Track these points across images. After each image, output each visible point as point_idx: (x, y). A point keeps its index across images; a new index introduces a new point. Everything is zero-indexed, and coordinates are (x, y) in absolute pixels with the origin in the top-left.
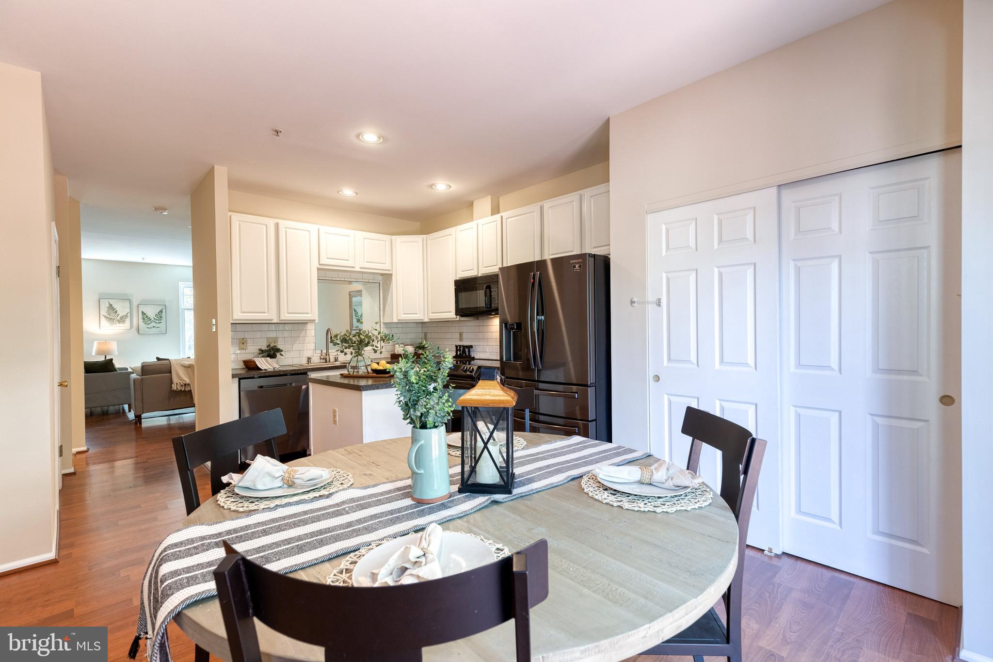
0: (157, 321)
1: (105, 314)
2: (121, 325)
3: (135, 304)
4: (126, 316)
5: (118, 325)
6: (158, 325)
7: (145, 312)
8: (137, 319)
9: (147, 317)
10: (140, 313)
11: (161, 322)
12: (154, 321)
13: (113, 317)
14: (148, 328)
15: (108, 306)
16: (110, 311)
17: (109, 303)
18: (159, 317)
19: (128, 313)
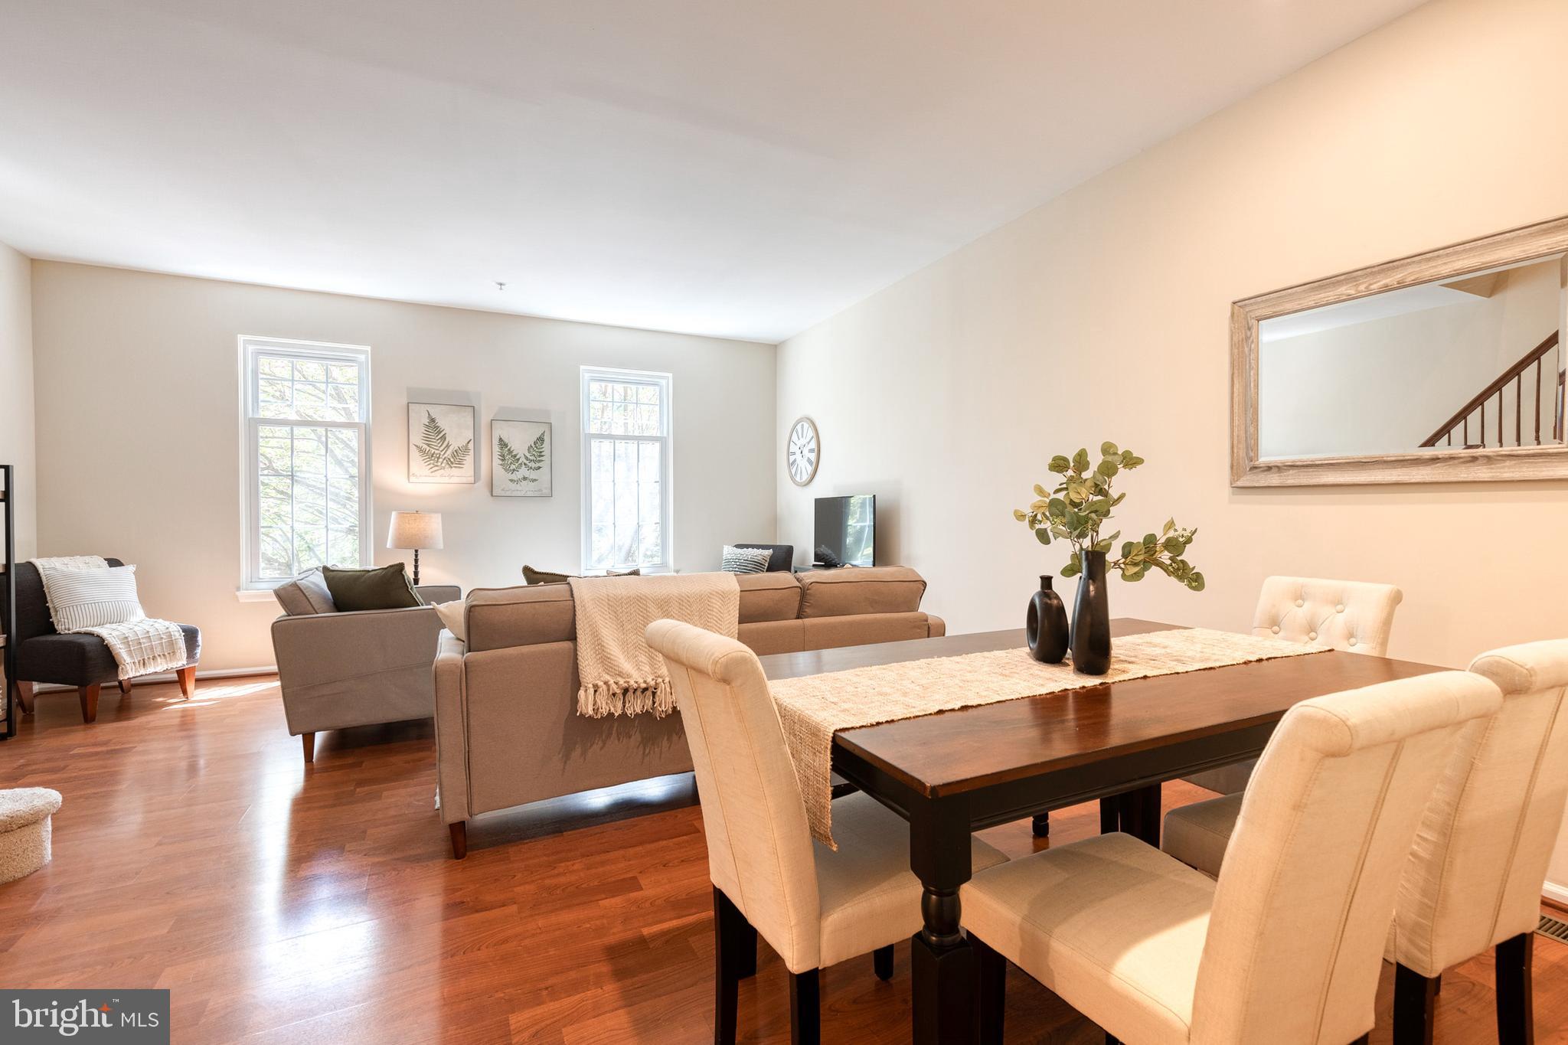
0: (532, 465)
1: (420, 443)
2: (455, 471)
3: (485, 419)
4: (466, 449)
5: (448, 471)
6: (533, 475)
7: (506, 441)
8: (491, 461)
9: (510, 451)
10: (496, 441)
11: (539, 468)
12: (525, 464)
13: (436, 452)
14: (511, 480)
15: (426, 421)
16: (430, 435)
17: (429, 414)
18: (536, 454)
19: (469, 442)
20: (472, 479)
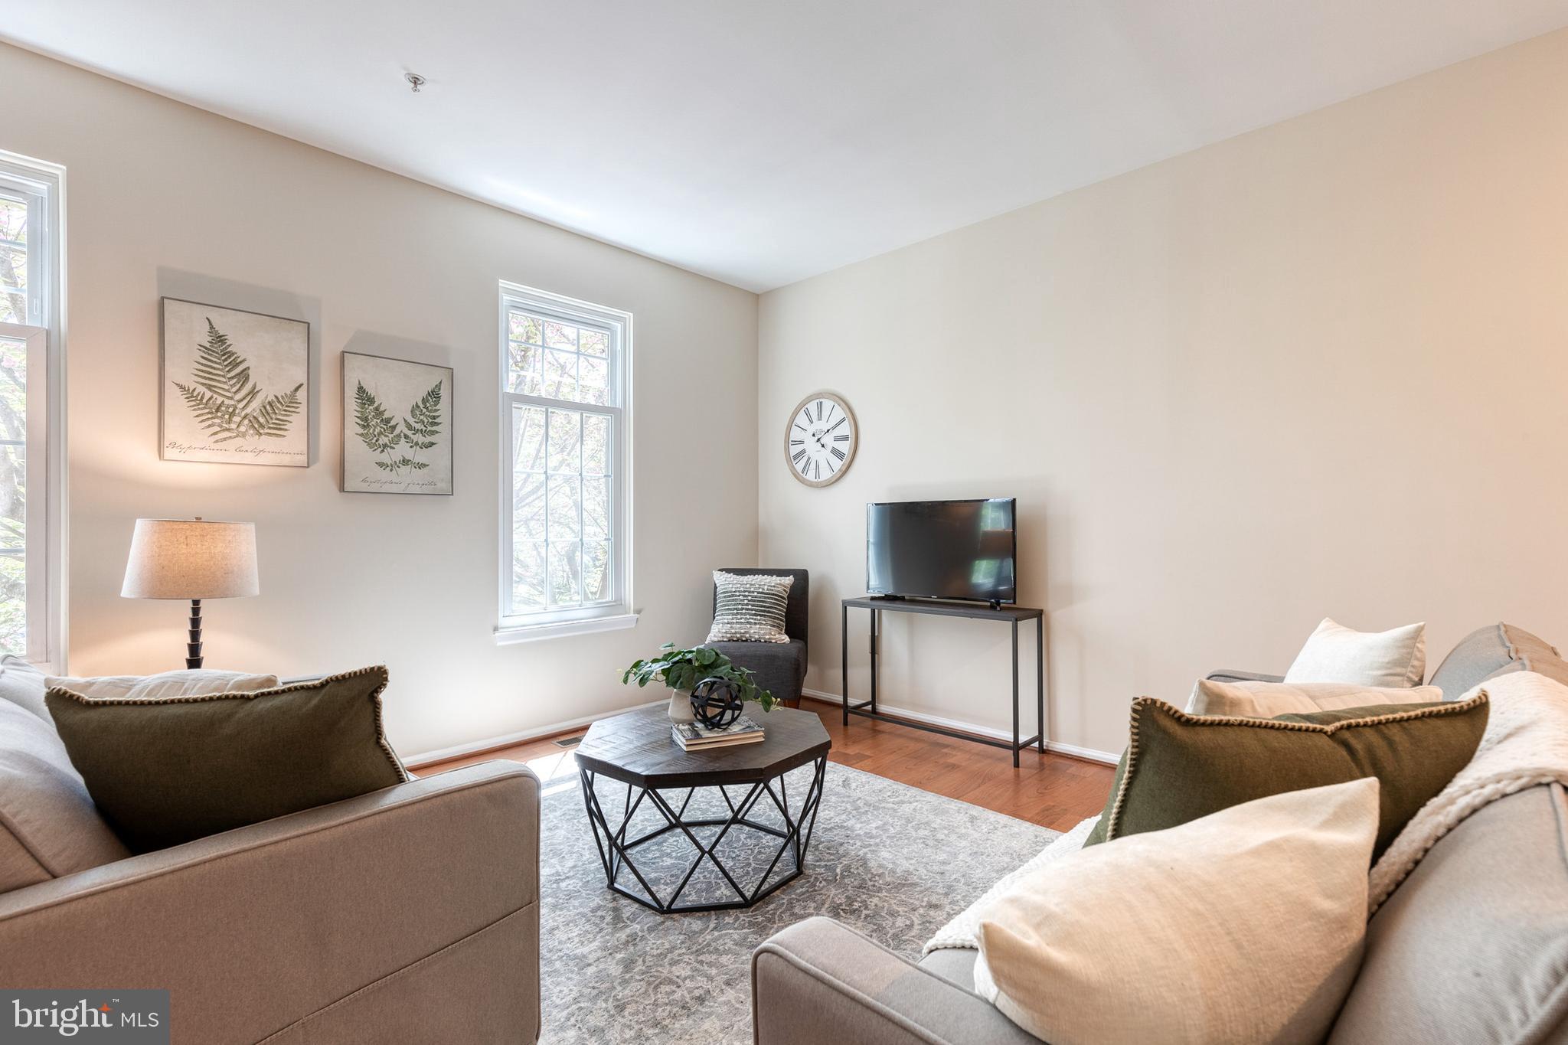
0: (419, 438)
1: (191, 383)
2: (267, 442)
3: (329, 348)
4: (291, 401)
5: (252, 441)
6: (421, 456)
7: (371, 392)
8: (340, 425)
9: (378, 412)
10: (351, 393)
11: (432, 444)
12: (406, 436)
13: (227, 402)
14: (381, 464)
15: (205, 340)
16: (214, 368)
17: (212, 327)
18: (426, 421)
19: (297, 389)
20: (302, 459)
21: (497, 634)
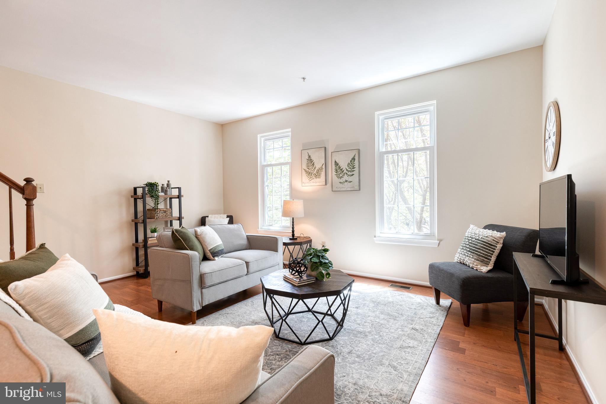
0: (350, 173)
1: (306, 168)
2: (318, 180)
3: (330, 152)
4: (321, 169)
5: (315, 180)
6: (350, 179)
7: (338, 162)
8: (331, 173)
10: (333, 163)
11: (353, 175)
12: (346, 173)
13: (311, 171)
14: (340, 183)
16: (309, 164)
17: (308, 154)
18: (351, 168)
19: (323, 165)
20: (324, 183)
21: (375, 238)
